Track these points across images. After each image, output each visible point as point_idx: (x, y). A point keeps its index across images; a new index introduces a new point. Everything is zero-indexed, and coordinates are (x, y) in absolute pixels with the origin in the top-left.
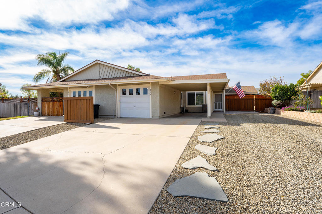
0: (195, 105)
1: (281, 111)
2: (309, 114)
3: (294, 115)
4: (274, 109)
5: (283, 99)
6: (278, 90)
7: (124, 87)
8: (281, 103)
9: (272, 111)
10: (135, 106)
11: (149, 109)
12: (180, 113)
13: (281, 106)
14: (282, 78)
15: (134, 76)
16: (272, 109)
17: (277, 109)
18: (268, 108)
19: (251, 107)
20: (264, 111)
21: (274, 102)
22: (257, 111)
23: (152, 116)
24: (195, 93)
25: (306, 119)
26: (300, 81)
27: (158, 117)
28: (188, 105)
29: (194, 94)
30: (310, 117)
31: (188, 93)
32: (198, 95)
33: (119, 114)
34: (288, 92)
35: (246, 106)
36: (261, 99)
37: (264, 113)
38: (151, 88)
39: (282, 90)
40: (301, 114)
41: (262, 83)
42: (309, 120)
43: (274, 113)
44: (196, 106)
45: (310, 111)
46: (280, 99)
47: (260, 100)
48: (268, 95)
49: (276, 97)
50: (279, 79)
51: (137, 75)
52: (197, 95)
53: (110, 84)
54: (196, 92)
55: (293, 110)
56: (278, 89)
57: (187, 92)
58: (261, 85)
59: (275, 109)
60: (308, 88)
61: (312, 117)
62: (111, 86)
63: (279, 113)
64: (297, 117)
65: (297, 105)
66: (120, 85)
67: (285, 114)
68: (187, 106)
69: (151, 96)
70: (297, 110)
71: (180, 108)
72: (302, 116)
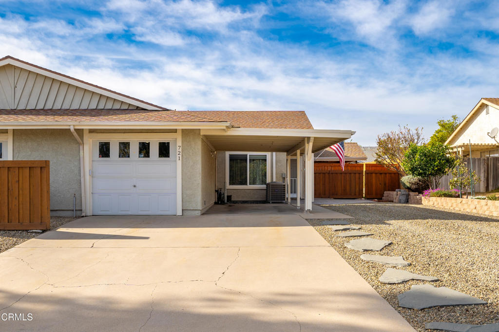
0: (247, 184)
1: (423, 198)
2: (478, 202)
3: (450, 205)
4: (407, 193)
5: (425, 174)
6: (417, 156)
7: (104, 138)
8: (420, 181)
9: (403, 198)
10: (135, 186)
11: (176, 194)
12: (216, 203)
13: (421, 188)
14: (420, 132)
15: (122, 108)
16: (404, 193)
17: (412, 194)
18: (395, 193)
19: (357, 189)
20: (382, 199)
21: (408, 179)
22: (368, 199)
23: (182, 210)
24: (246, 155)
25: (474, 211)
26: (435, 136)
27: (197, 212)
28: (230, 184)
29: (244, 159)
30: (482, 207)
31: (231, 156)
32: (254, 160)
33: (88, 208)
34: (434, 160)
35: (348, 188)
36: (376, 173)
37: (383, 201)
38: (179, 143)
39: (425, 155)
40: (463, 202)
41: (382, 139)
42: (480, 212)
43: (407, 202)
44: (249, 186)
45: (477, 197)
46: (420, 174)
47: (374, 175)
48: (393, 165)
49: (413, 170)
50: (415, 132)
51: (130, 108)
52: (252, 160)
53: (72, 128)
54: (249, 154)
55: (446, 195)
56: (418, 153)
57: (228, 154)
58: (380, 143)
59: (409, 195)
60: (459, 152)
61: (485, 208)
62: (75, 134)
63: (419, 202)
64: (457, 209)
65: (454, 185)
66: (91, 131)
67: (431, 203)
68: (228, 186)
69: (179, 163)
70: (450, 196)
71: (216, 191)
72: (466, 206)
